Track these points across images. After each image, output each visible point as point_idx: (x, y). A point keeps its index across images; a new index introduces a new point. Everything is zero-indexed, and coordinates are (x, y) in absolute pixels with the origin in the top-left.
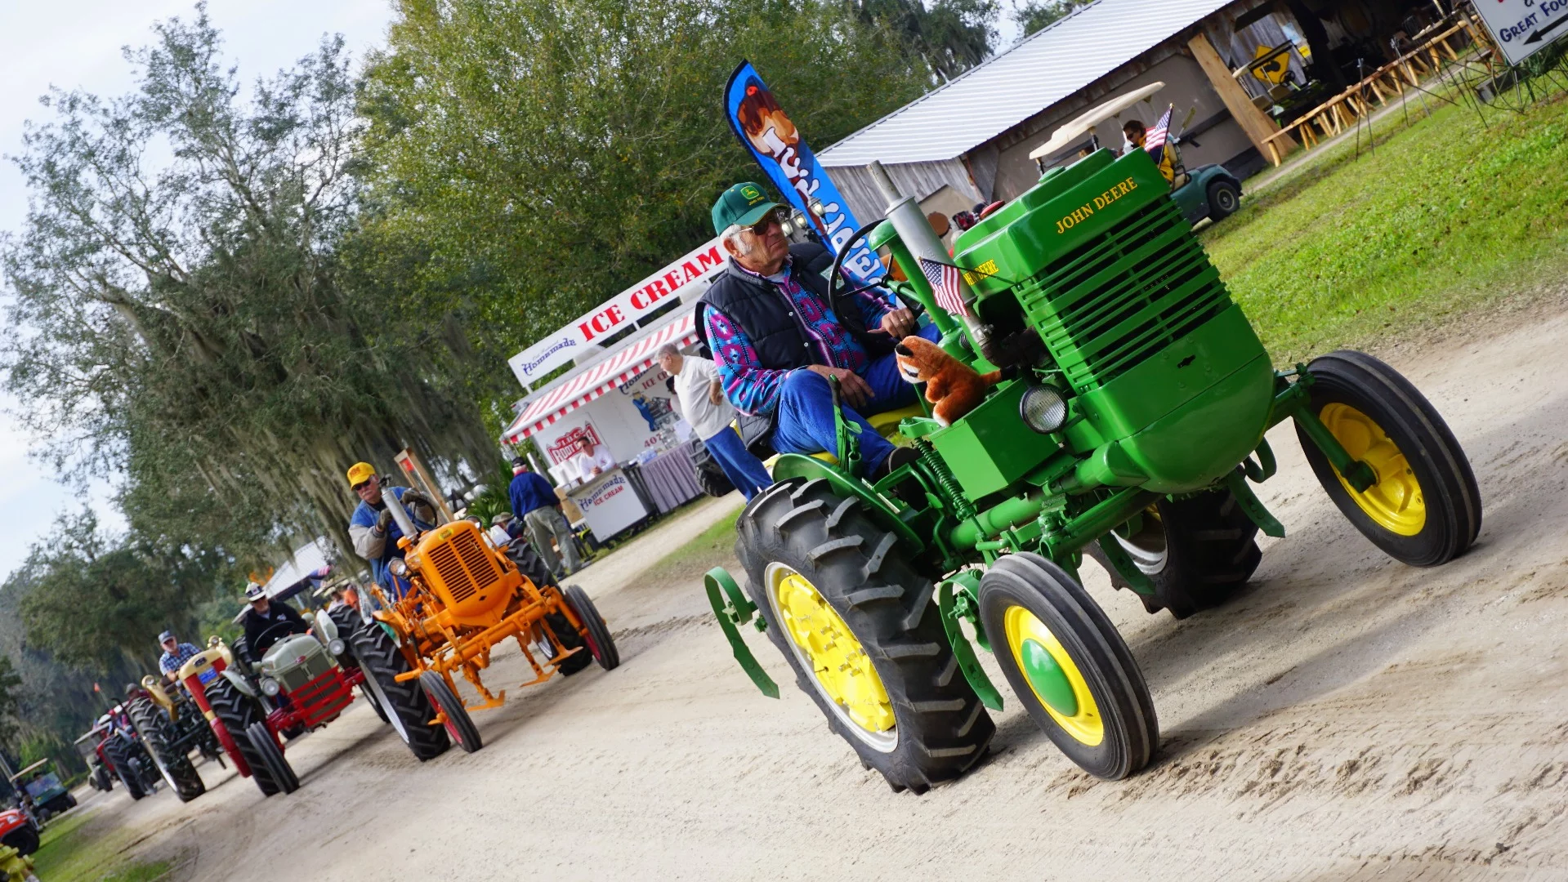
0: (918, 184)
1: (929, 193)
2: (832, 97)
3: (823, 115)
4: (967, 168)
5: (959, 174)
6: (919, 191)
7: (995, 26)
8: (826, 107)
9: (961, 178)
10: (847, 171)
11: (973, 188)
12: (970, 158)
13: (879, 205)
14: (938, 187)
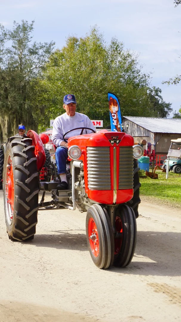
0: (144, 133)
1: (145, 136)
11: (153, 140)
12: (156, 134)
13: (134, 132)
14: (147, 136)
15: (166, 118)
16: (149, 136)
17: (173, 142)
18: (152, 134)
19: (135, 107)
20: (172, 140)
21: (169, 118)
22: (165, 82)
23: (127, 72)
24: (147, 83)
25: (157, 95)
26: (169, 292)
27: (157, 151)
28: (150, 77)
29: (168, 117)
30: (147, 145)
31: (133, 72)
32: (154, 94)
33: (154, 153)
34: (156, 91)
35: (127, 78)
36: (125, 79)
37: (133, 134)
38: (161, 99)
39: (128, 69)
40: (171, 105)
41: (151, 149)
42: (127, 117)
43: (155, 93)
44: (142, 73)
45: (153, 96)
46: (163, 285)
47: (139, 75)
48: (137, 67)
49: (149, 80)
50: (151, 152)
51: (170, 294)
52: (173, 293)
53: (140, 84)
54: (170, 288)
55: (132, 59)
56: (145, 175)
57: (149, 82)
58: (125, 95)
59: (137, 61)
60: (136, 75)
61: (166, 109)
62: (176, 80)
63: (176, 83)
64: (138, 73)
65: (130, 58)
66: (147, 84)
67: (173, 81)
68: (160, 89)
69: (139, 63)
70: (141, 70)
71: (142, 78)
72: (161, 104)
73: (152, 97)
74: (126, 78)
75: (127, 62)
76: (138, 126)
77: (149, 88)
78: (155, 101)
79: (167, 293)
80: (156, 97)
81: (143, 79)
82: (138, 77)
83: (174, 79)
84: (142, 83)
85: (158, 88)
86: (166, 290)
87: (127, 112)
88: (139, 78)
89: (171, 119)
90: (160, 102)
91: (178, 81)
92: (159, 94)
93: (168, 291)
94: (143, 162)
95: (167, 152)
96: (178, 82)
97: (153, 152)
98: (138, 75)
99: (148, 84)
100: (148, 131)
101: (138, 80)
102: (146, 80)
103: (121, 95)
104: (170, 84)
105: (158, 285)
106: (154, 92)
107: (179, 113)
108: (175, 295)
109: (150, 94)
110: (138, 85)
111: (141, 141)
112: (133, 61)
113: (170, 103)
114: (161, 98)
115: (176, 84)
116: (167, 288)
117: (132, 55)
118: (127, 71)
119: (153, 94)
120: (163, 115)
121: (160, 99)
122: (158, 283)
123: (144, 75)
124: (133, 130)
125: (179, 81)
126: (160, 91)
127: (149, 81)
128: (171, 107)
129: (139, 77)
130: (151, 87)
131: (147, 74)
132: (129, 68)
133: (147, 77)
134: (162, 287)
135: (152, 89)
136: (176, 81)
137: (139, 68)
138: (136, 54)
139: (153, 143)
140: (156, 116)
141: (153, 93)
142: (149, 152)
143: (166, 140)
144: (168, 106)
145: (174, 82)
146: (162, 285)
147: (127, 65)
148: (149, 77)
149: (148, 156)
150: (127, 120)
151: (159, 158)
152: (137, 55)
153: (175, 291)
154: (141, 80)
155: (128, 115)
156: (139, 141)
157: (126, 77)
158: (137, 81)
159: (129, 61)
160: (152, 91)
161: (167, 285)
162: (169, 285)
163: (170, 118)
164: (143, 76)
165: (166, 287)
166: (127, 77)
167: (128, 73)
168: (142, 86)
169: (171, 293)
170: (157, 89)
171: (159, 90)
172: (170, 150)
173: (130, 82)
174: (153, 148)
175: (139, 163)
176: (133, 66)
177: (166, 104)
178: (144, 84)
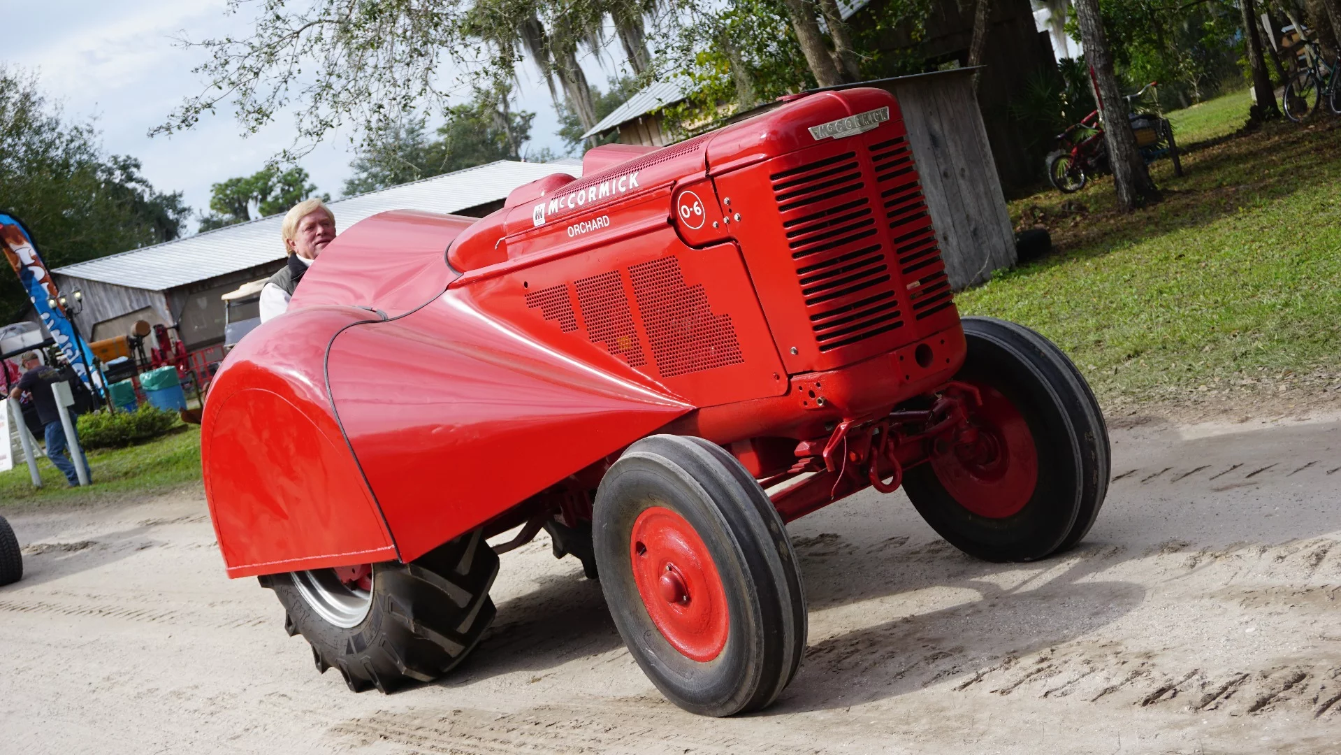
0: (131, 302)
1: (137, 308)
2: (84, 233)
3: (75, 243)
4: (166, 298)
5: (160, 301)
6: (131, 305)
7: (186, 222)
8: (79, 238)
9: (161, 305)
10: (85, 282)
11: (167, 312)
12: (170, 293)
13: (101, 308)
14: (144, 306)
15: (179, 237)
16: (150, 304)
17: (229, 300)
18: (156, 296)
19: (78, 233)
20: (225, 297)
21: (187, 235)
22: (158, 130)
23: (19, 135)
24: (92, 151)
25: (130, 178)
26: (400, 730)
27: (191, 341)
28: (96, 131)
29: (184, 233)
30: (153, 334)
31: (38, 132)
32: (120, 178)
33: (184, 351)
34: (124, 168)
35: (26, 151)
36: (19, 158)
37: (98, 316)
38: (147, 190)
39: (17, 126)
40: (181, 195)
41: (171, 341)
42: (64, 271)
43: (122, 175)
44: (68, 124)
45: (118, 184)
46: (375, 716)
47: (60, 135)
48: (44, 112)
49: (96, 140)
50: (174, 350)
51: (404, 738)
52: (413, 728)
53: (72, 161)
54: (397, 719)
55: (21, 91)
56: (179, 422)
57: (96, 146)
58: (36, 206)
59: (39, 95)
60: (48, 136)
61: (171, 215)
62: (189, 114)
63: (191, 122)
64: (53, 129)
65: (14, 91)
66: (93, 155)
67: (180, 120)
68: (136, 160)
69: (46, 99)
70: (59, 117)
71: (72, 141)
72: (153, 204)
73: (119, 190)
74: (21, 155)
75: (9, 105)
76: (108, 286)
77: (101, 165)
78: (129, 198)
79: (395, 737)
80: (131, 185)
81: (76, 144)
82: (57, 142)
83: (180, 113)
84: (78, 156)
85: (128, 157)
86: (390, 728)
87: (60, 255)
88: (62, 143)
89: (197, 235)
90: (147, 198)
91: (194, 115)
92: (137, 174)
93: (396, 728)
94: (161, 385)
95: (220, 335)
96: (197, 120)
97: (177, 350)
98: (55, 135)
99: (96, 153)
100: (142, 291)
101: (60, 152)
102: (85, 144)
103: (22, 209)
104: (175, 130)
105: (359, 723)
106: (118, 173)
107: (214, 212)
108: (420, 733)
109: (108, 182)
110: (66, 165)
111: (133, 327)
112: (26, 97)
113: (178, 192)
114: (147, 186)
115: (191, 128)
116: (388, 722)
117: (17, 80)
118: (16, 130)
119: (117, 181)
120: (168, 232)
121: (144, 187)
122: (358, 718)
123: (75, 131)
124: (96, 304)
125: (198, 116)
126: (137, 166)
127: (95, 143)
128: (185, 202)
129: (62, 140)
130: (105, 160)
131: (82, 127)
132: (20, 120)
133: (85, 135)
134: (373, 725)
135: (110, 165)
136: (190, 118)
137: (53, 114)
138: (28, 74)
139: (169, 322)
140: (148, 243)
141: (118, 177)
142: (168, 353)
143: (202, 302)
144: (172, 201)
145: (183, 122)
146: (372, 720)
147: (12, 114)
148: (91, 132)
149: (168, 364)
150: (67, 277)
151: (199, 361)
152: (33, 73)
153: (417, 722)
154: (72, 146)
155: (66, 263)
156: (127, 329)
157: (22, 151)
158: (57, 154)
159: (13, 100)
160: (110, 172)
161: (386, 713)
162: (392, 711)
163: (193, 234)
164: (72, 134)
165: (385, 718)
166: (24, 148)
167: (22, 138)
168: (80, 163)
169: (406, 730)
170: (125, 161)
171: (133, 162)
172: (228, 328)
173: (37, 161)
174: (173, 336)
175: (148, 394)
176: (31, 114)
177: (166, 198)
178: (85, 157)
